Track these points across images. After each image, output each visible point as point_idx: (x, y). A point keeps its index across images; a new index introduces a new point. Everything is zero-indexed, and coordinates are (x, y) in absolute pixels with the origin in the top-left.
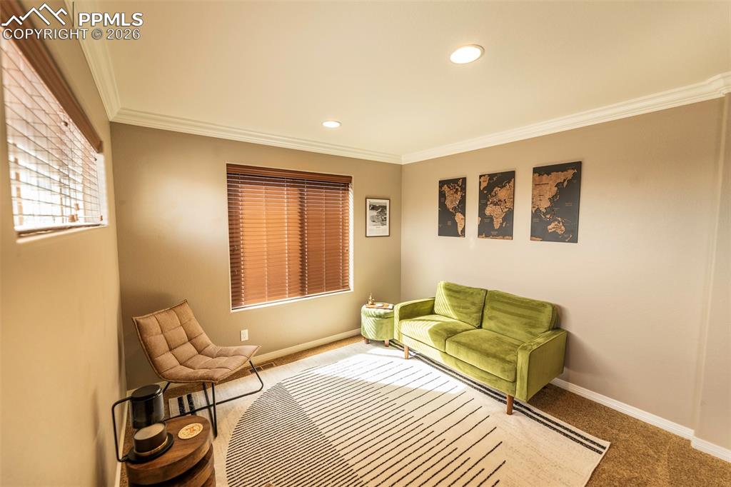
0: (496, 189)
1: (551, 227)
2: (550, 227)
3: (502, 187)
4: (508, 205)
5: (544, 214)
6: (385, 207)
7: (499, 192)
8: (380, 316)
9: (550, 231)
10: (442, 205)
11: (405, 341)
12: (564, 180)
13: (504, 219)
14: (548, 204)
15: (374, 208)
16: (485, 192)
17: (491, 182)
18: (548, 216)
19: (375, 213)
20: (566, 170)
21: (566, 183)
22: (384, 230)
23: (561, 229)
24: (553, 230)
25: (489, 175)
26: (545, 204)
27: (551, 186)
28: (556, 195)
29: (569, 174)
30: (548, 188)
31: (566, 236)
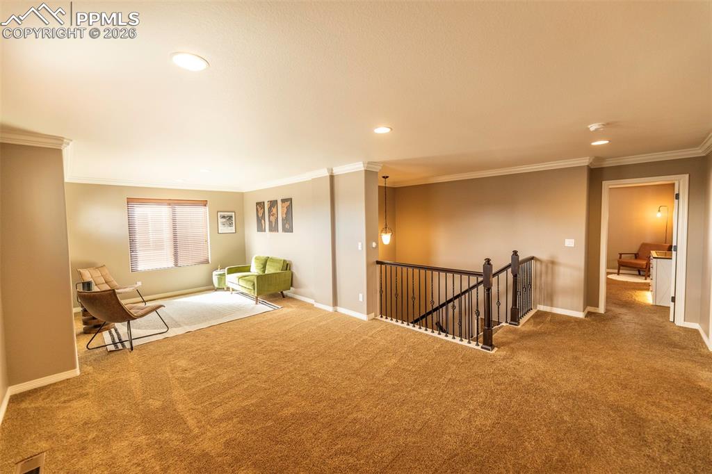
6: (231, 217)
8: (220, 275)
10: (258, 216)
11: (231, 286)
15: (224, 217)
19: (224, 220)
22: (232, 229)
29: (289, 203)
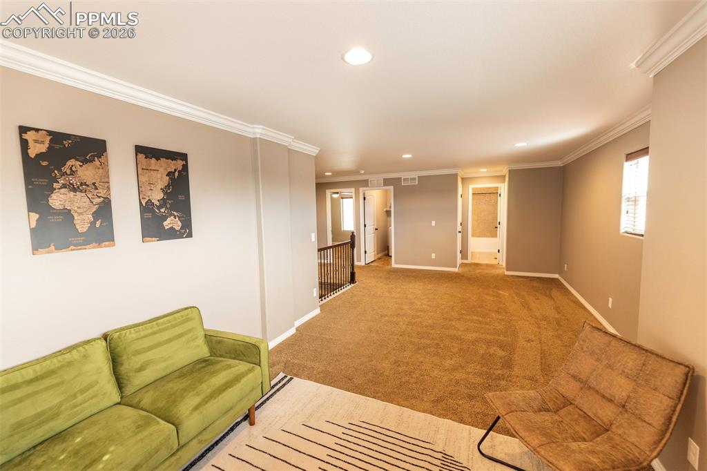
0: (71, 162)
1: (168, 224)
2: (165, 223)
3: (85, 161)
4: (102, 192)
5: (158, 208)
7: (80, 169)
9: (166, 228)
12: (175, 170)
13: (96, 215)
14: (161, 196)
16: (45, 163)
17: (57, 147)
18: (163, 210)
20: (175, 159)
21: (177, 174)
23: (177, 225)
24: (170, 226)
25: (50, 133)
26: (157, 196)
27: (162, 174)
28: (168, 185)
29: (179, 165)
30: (159, 176)
31: (183, 231)
